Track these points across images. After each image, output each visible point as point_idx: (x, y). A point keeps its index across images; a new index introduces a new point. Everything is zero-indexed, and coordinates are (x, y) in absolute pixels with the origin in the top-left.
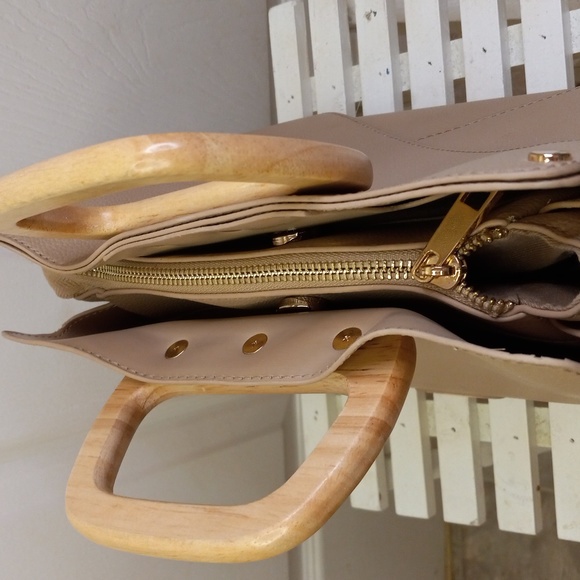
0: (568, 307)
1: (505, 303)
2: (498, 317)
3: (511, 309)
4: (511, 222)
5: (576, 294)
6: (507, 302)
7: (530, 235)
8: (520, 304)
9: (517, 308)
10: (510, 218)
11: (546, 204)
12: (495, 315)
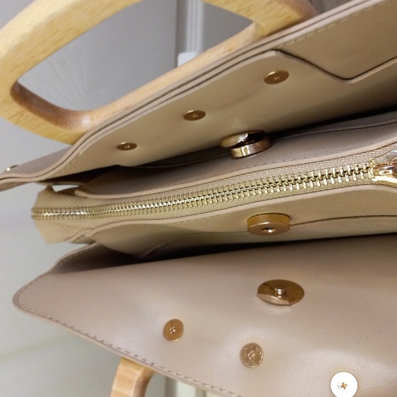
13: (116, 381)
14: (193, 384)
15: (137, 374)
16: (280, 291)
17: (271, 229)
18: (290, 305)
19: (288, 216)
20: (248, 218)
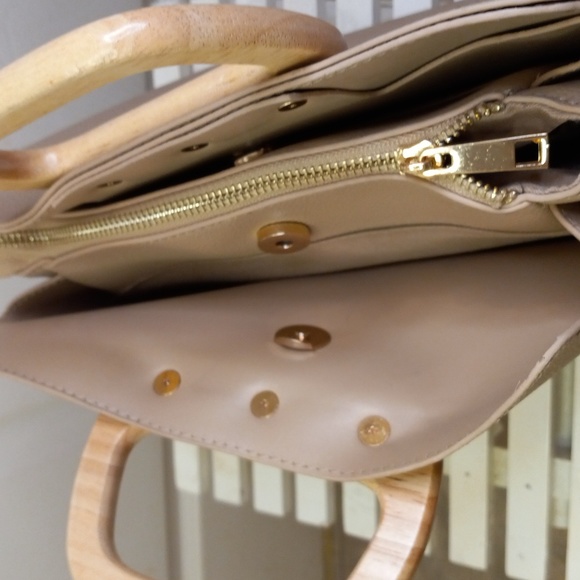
0: (574, 184)
1: (508, 193)
2: (500, 208)
3: (514, 198)
4: (508, 95)
5: (577, 175)
6: (512, 191)
7: (528, 107)
8: (523, 192)
9: (521, 197)
10: (507, 92)
11: (535, 79)
12: (498, 205)
13: (88, 447)
14: (192, 440)
15: (117, 436)
16: (302, 336)
17: (288, 243)
18: (313, 350)
19: (307, 226)
20: (258, 229)
